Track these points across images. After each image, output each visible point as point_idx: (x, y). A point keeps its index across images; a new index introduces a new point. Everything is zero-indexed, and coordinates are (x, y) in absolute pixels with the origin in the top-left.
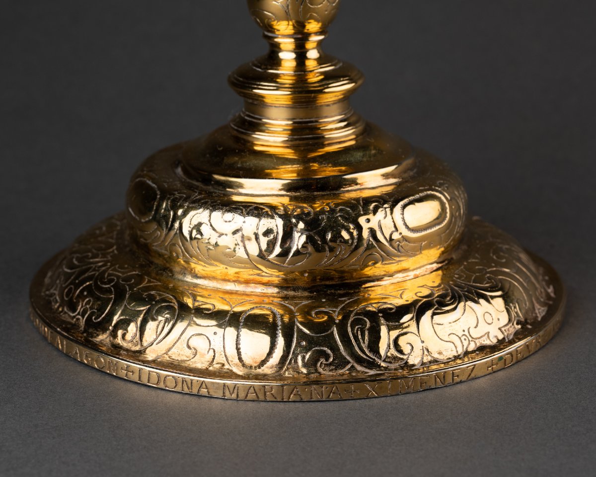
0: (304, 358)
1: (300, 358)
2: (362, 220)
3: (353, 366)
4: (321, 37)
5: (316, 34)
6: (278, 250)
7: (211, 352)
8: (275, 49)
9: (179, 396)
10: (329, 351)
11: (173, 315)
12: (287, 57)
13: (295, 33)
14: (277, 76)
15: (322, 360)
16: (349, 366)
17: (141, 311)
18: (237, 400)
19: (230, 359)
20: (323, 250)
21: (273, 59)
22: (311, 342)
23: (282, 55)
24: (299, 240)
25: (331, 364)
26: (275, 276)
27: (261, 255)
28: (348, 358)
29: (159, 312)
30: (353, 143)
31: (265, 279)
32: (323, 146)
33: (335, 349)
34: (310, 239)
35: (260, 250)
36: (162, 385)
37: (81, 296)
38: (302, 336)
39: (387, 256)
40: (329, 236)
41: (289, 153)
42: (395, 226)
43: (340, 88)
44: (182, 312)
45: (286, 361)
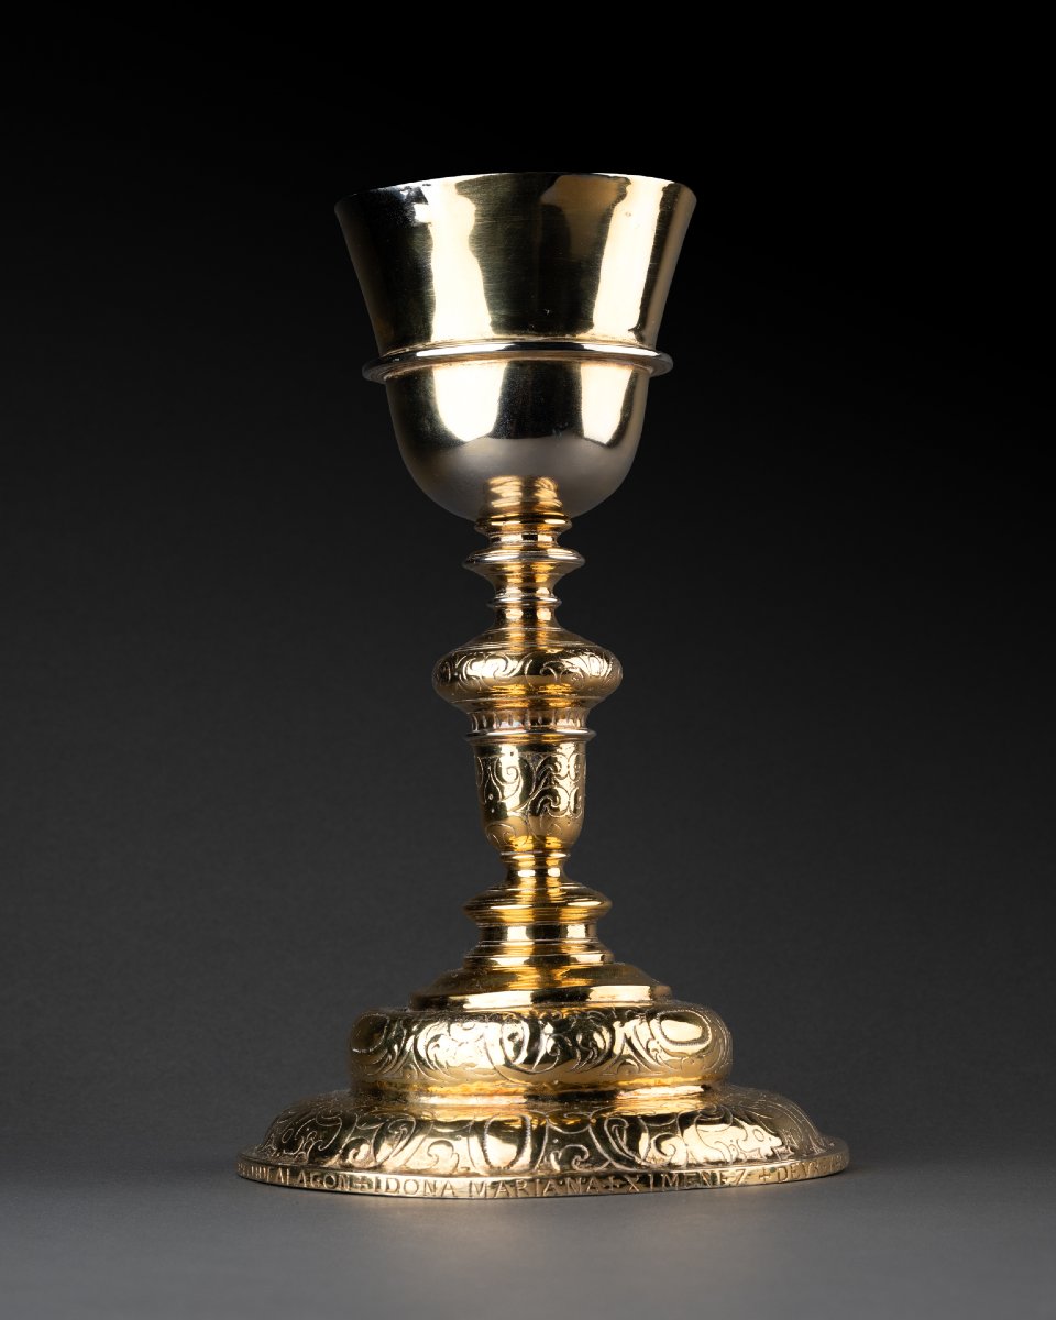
0: (557, 1155)
1: (552, 1156)
3: (610, 1164)
4: (563, 855)
5: (559, 850)
6: (524, 1054)
7: (455, 1157)
8: (513, 868)
10: (585, 1149)
11: (410, 1130)
12: (527, 875)
13: (535, 848)
14: (517, 894)
15: (578, 1157)
16: (607, 1163)
17: (374, 1130)
18: (485, 1199)
19: (475, 1162)
20: (573, 1057)
21: (513, 879)
22: (564, 1140)
23: (520, 873)
24: (547, 1044)
25: (587, 1161)
26: (521, 1086)
27: (508, 1063)
28: (606, 1156)
29: (395, 1127)
30: (600, 964)
31: (512, 1090)
32: (567, 964)
33: (591, 1146)
34: (559, 1040)
35: (506, 1058)
36: (402, 1192)
37: (304, 1133)
38: (553, 1134)
39: (645, 1066)
40: (579, 1038)
41: (529, 969)
42: (652, 1035)
43: (586, 904)
44: (421, 1125)
45: (537, 1158)
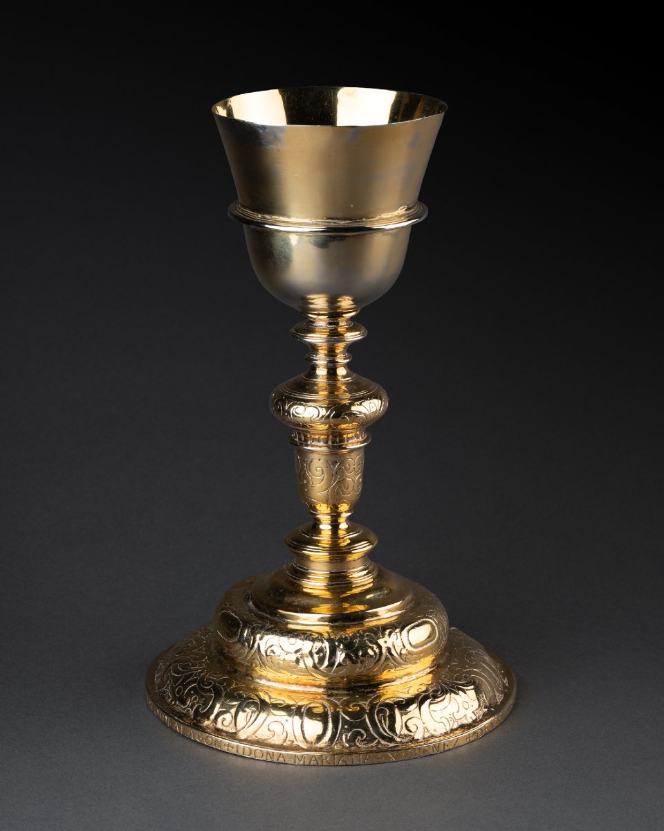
0: (346, 736)
1: (344, 737)
2: (381, 642)
3: (379, 741)
4: (349, 514)
5: (346, 512)
6: (326, 663)
7: (285, 733)
8: (317, 523)
9: (265, 763)
10: (363, 732)
11: (257, 709)
12: (326, 527)
13: (331, 512)
14: (318, 541)
15: (359, 738)
16: (376, 741)
17: (233, 706)
18: (304, 765)
19: (297, 738)
20: (357, 662)
21: (315, 528)
22: (351, 726)
23: (321, 527)
24: (340, 656)
25: (364, 740)
26: (322, 680)
27: (315, 666)
28: (376, 736)
29: (248, 706)
30: (371, 585)
31: (318, 683)
32: (351, 589)
33: (367, 730)
34: (348, 656)
35: (314, 663)
36: (252, 756)
37: (189, 695)
38: (345, 722)
39: (397, 664)
40: (360, 653)
41: (327, 595)
42: (403, 645)
43: (363, 548)
44: (263, 706)
45: (335, 738)
